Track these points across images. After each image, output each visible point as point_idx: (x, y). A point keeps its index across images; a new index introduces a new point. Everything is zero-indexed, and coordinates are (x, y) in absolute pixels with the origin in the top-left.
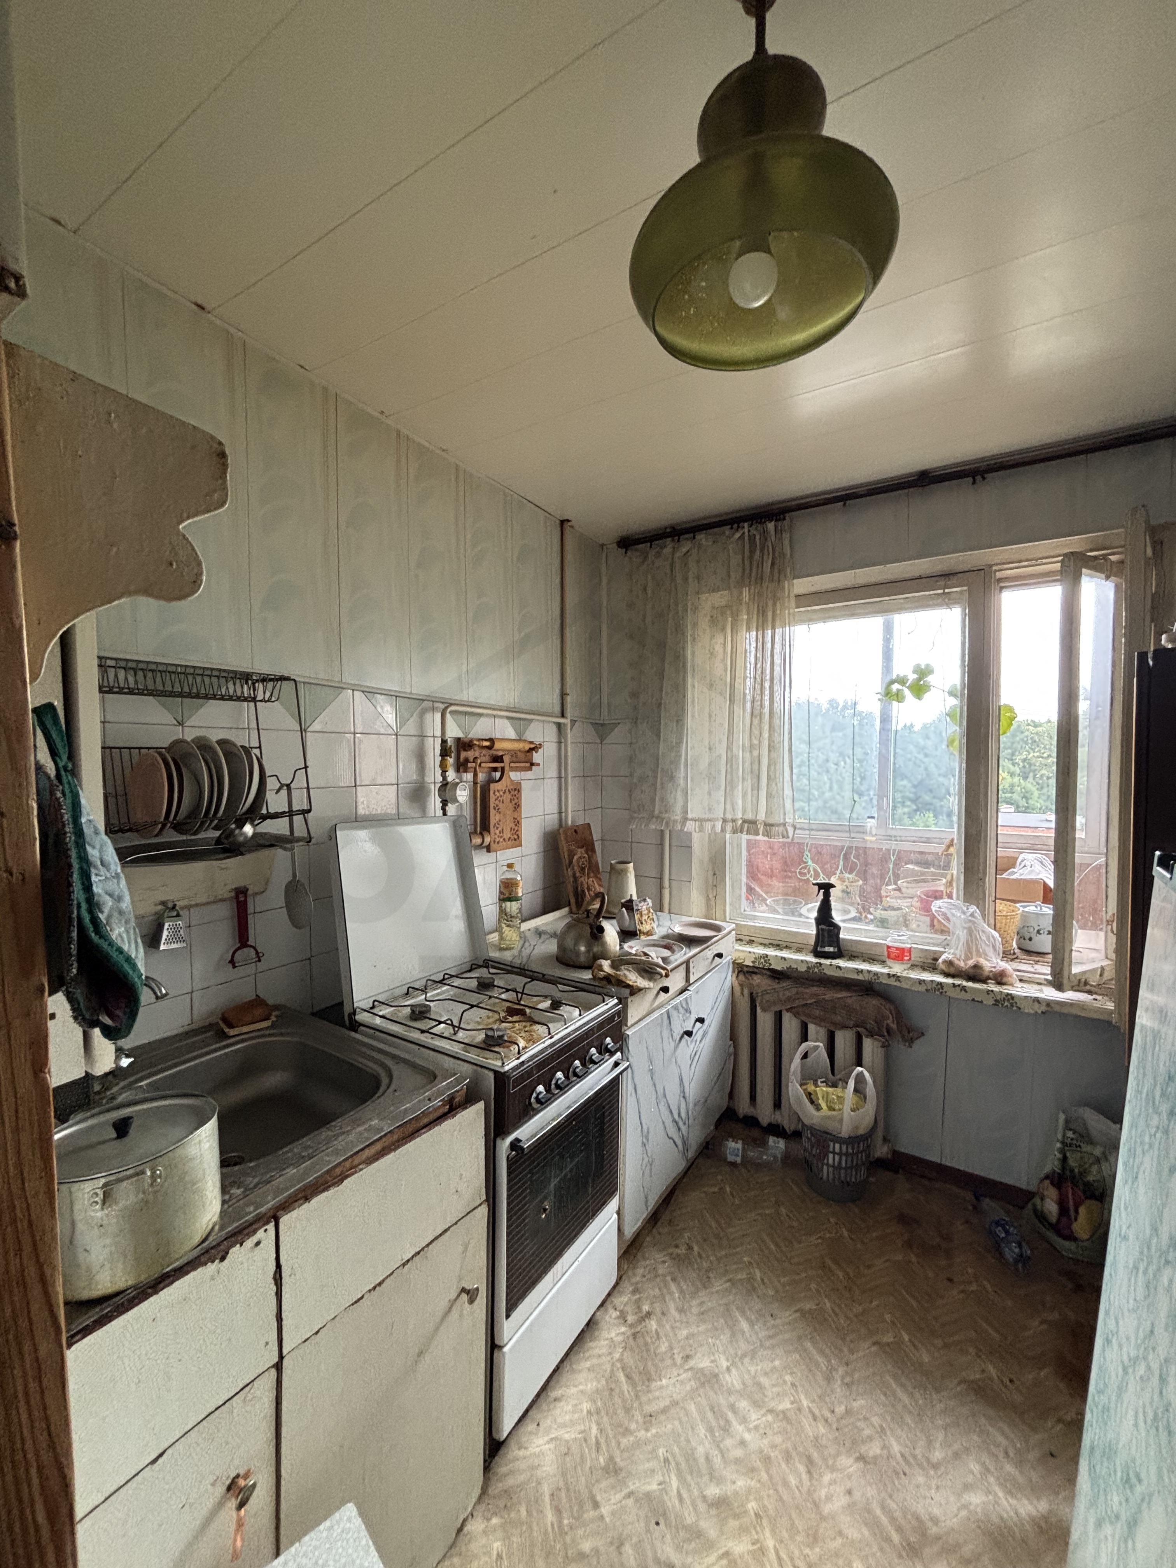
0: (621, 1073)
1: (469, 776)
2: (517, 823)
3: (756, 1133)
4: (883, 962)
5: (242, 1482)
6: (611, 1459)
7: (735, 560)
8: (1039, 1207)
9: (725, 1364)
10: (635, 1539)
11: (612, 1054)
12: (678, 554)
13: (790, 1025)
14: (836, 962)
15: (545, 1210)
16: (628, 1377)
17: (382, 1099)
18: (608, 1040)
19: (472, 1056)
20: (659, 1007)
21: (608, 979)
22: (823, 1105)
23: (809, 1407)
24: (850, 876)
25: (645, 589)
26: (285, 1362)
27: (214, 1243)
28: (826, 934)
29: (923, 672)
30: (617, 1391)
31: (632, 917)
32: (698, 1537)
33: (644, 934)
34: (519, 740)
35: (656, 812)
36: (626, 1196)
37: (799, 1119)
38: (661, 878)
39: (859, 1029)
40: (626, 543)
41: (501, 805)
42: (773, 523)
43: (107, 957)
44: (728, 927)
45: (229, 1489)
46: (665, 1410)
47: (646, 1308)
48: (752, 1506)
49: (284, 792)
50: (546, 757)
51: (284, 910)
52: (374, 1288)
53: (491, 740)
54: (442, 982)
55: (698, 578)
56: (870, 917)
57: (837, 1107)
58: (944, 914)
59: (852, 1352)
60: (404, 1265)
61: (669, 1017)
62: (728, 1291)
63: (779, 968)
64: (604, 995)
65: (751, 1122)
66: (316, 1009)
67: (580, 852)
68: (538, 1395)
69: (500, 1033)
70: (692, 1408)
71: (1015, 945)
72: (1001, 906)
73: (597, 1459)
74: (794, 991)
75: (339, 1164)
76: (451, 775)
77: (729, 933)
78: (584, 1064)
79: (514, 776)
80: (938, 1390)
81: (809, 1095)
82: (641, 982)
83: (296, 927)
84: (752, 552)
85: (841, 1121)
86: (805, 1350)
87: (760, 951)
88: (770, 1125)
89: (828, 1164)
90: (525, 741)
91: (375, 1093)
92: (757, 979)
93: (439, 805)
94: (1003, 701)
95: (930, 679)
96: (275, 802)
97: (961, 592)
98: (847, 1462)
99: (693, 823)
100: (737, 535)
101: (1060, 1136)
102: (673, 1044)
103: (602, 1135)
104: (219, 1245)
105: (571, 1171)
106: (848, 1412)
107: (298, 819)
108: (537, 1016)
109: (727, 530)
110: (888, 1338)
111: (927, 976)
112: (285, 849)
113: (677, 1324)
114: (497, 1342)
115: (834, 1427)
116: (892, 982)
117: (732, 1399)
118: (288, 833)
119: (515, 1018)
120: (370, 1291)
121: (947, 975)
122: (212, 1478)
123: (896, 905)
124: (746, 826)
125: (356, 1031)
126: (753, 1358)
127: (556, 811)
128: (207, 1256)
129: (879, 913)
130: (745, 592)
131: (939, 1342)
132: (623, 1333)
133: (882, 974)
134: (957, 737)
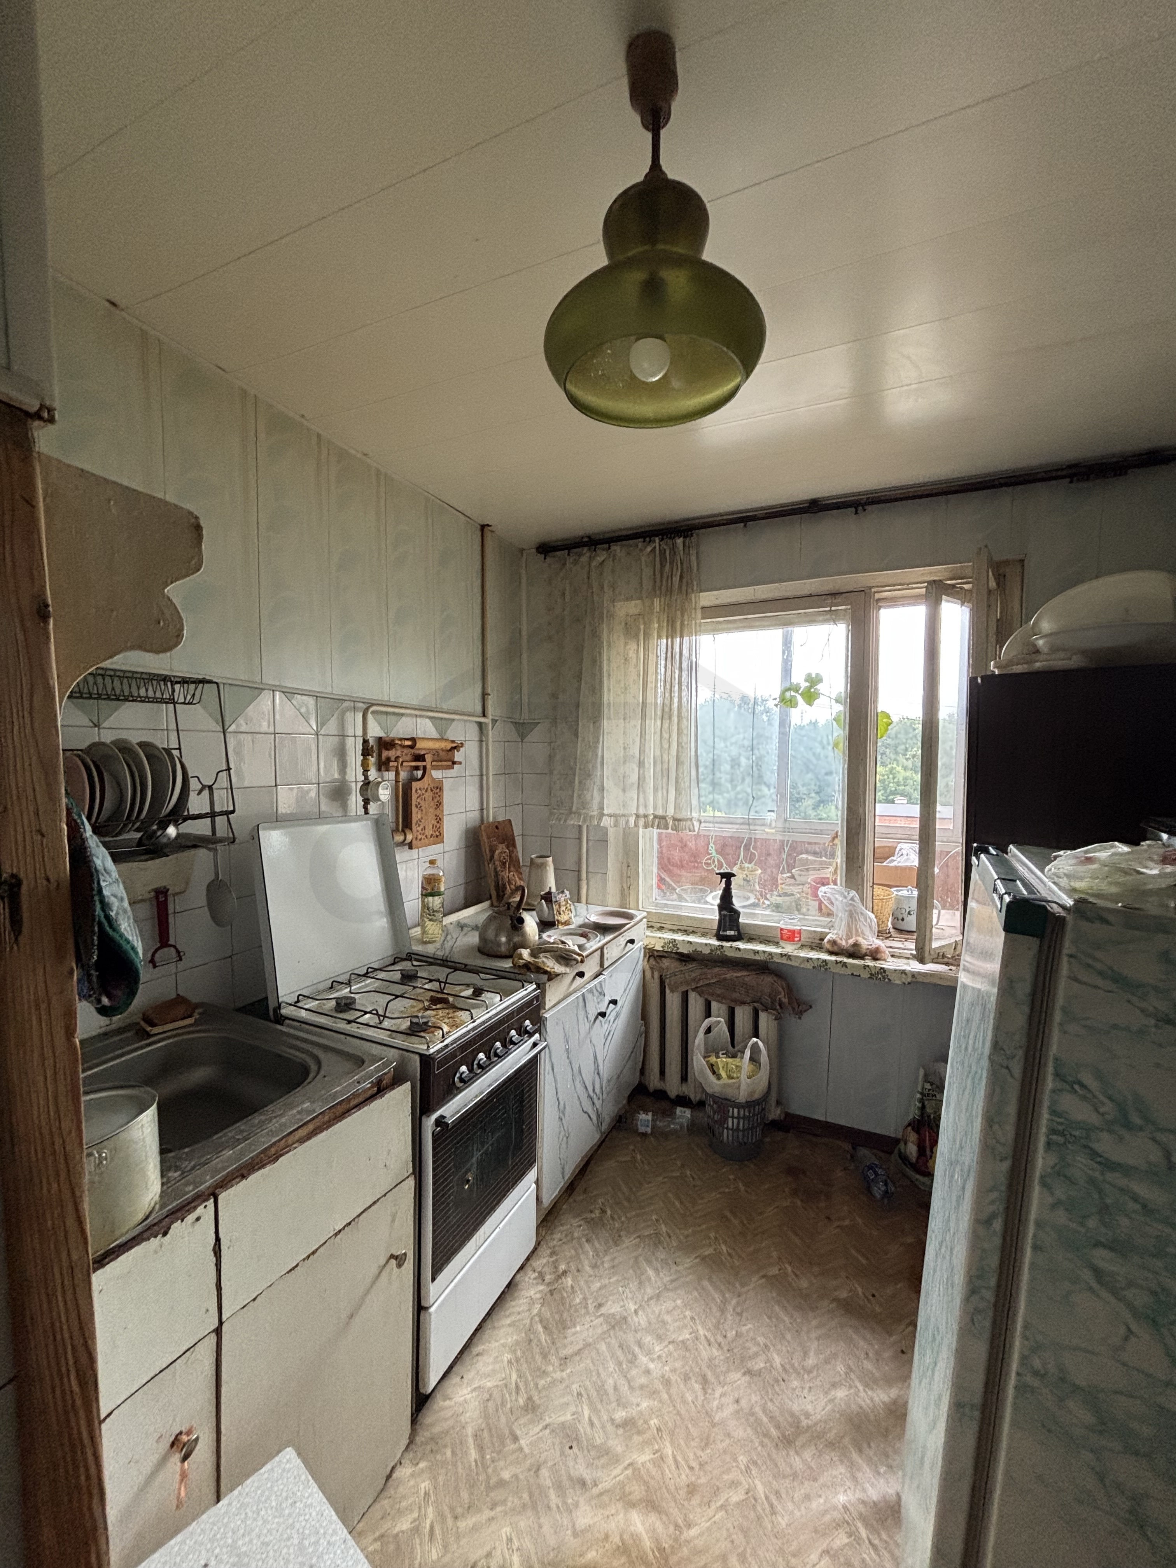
0: (540, 1052)
1: (391, 775)
2: (439, 820)
3: (665, 1105)
4: (777, 944)
5: (185, 1438)
6: (530, 1399)
7: (647, 572)
8: (903, 1151)
9: (632, 1307)
10: (550, 1464)
11: (531, 1035)
12: (594, 564)
13: (696, 1004)
14: (736, 944)
15: (468, 1181)
16: (545, 1328)
17: (311, 1086)
18: (527, 1022)
19: (399, 1041)
20: (575, 991)
21: (527, 966)
22: (723, 1074)
23: (705, 1335)
24: (750, 866)
25: (564, 594)
26: (225, 1328)
27: (156, 1221)
28: (727, 918)
29: (814, 681)
30: (535, 1341)
31: (551, 909)
32: (607, 1454)
33: (562, 924)
34: (442, 739)
35: (574, 809)
36: (545, 1166)
37: (704, 1090)
38: (579, 871)
39: (756, 1005)
40: (546, 549)
41: (422, 803)
42: (682, 539)
43: (120, 946)
44: (639, 915)
45: (173, 1445)
46: (578, 1352)
47: (562, 1267)
48: (654, 1422)
49: (206, 792)
50: (468, 755)
51: (206, 908)
52: (308, 1257)
53: (413, 740)
54: (366, 975)
55: (613, 587)
56: (767, 902)
57: (735, 1075)
58: (829, 899)
59: (743, 1285)
60: (336, 1234)
61: (584, 1000)
62: (637, 1246)
63: (686, 952)
64: (523, 982)
65: (661, 1095)
66: (240, 1004)
67: (501, 848)
68: (462, 1352)
69: (425, 1020)
70: (603, 1347)
71: (890, 925)
72: (878, 890)
73: (516, 1400)
74: (698, 972)
75: (275, 1143)
76: (373, 774)
77: (641, 920)
78: (504, 1045)
79: (436, 774)
80: (813, 1309)
81: (712, 1067)
82: (558, 968)
83: (218, 925)
84: (662, 566)
85: (739, 1087)
86: (703, 1289)
87: (669, 936)
88: (678, 1096)
89: (727, 1128)
90: (447, 740)
91: (305, 1079)
92: (666, 963)
93: (361, 803)
94: (880, 708)
95: (819, 687)
96: (197, 804)
97: (845, 610)
98: (735, 1376)
99: (608, 818)
100: (649, 549)
101: (920, 1090)
102: (588, 1025)
103: (521, 1111)
104: (161, 1221)
105: (492, 1145)
106: (738, 1335)
107: (220, 821)
108: (459, 1003)
109: (639, 542)
110: (774, 1271)
111: (814, 955)
112: (209, 849)
113: (591, 1279)
114: (424, 1304)
115: (726, 1349)
116: (784, 961)
117: (638, 1336)
118: (210, 834)
119: (438, 1006)
120: (304, 1260)
121: (831, 953)
122: (156, 1436)
123: (790, 892)
124: (657, 821)
125: (282, 1025)
126: (658, 1300)
127: (477, 806)
128: (149, 1232)
129: (775, 899)
130: (656, 601)
131: (816, 1269)
132: (540, 1292)
133: (776, 954)
134: (841, 740)
